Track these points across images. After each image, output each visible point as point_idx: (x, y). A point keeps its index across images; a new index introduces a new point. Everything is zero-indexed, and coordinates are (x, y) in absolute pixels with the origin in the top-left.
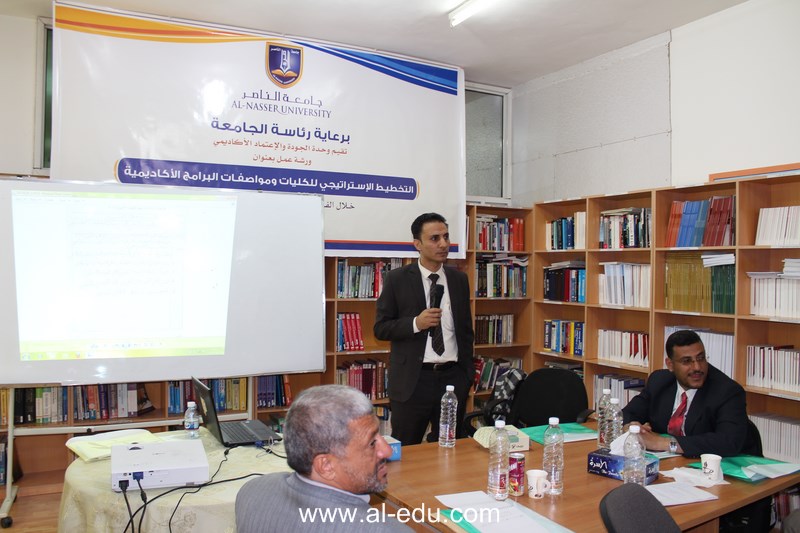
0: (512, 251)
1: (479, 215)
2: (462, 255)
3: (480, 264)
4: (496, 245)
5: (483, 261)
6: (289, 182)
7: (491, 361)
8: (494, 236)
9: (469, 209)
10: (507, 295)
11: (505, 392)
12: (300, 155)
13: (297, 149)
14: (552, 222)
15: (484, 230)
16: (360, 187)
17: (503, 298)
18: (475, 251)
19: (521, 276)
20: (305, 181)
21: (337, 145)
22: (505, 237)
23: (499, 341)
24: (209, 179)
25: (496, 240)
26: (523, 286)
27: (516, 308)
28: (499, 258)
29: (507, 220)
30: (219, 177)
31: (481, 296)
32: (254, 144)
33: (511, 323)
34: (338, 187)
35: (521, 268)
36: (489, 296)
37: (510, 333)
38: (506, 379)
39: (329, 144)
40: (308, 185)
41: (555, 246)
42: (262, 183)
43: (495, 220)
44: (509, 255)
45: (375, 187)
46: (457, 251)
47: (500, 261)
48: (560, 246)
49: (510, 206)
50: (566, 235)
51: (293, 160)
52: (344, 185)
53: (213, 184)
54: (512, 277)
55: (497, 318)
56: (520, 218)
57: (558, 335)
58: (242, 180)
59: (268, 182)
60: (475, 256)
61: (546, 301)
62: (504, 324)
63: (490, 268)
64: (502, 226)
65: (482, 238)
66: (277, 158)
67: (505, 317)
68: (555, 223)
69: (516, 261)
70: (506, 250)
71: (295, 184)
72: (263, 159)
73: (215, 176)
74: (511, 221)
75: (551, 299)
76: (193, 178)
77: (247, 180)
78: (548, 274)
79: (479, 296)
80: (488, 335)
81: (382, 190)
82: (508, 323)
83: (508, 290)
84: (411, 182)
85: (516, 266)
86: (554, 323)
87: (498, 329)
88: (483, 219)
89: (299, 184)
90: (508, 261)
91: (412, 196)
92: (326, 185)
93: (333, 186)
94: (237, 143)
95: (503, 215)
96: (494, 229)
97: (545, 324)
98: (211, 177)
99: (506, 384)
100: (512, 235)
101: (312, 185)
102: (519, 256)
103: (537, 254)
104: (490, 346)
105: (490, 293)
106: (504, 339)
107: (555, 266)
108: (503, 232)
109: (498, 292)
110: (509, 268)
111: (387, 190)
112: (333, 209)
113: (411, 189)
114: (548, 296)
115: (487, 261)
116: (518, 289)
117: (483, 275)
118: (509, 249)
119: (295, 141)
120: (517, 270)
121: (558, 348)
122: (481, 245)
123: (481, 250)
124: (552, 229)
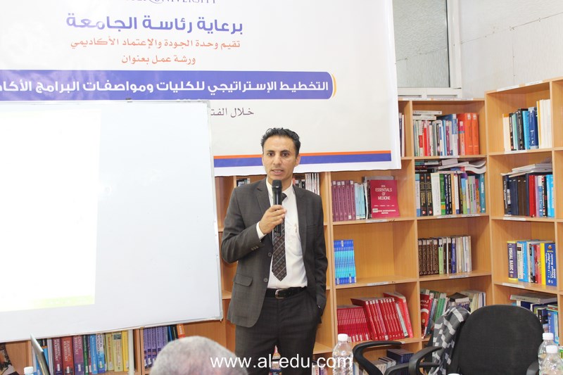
0: (463, 156)
1: (418, 112)
2: (396, 164)
3: (421, 174)
4: (442, 148)
5: (425, 170)
6: (169, 87)
7: (443, 296)
8: (439, 138)
9: (402, 106)
10: (460, 211)
11: (443, 338)
12: (180, 52)
13: (176, 45)
14: (510, 115)
15: (425, 130)
16: (260, 88)
17: (454, 215)
18: (413, 158)
19: (477, 186)
20: (188, 84)
21: (226, 37)
22: (454, 138)
23: (453, 270)
24: (68, 89)
25: (442, 142)
26: (480, 199)
27: (473, 228)
28: (446, 164)
29: (454, 116)
30: (81, 86)
31: (426, 215)
32: (121, 42)
33: (468, 247)
34: (231, 89)
35: (477, 176)
36: (436, 213)
37: (468, 260)
38: (445, 321)
39: (218, 37)
40: (193, 89)
41: (516, 146)
42: (135, 90)
43: (439, 118)
44: (460, 161)
45: (279, 86)
46: (390, 160)
47: (449, 169)
48: (522, 146)
49: (460, 98)
50: (528, 130)
51: (172, 59)
52: (238, 86)
53: (74, 96)
54: (465, 189)
55: (449, 241)
56: (472, 112)
57: (525, 260)
58: (110, 89)
59: (142, 89)
60: (413, 164)
61: (508, 217)
62: (459, 248)
63: (435, 178)
64: (448, 123)
65: (423, 142)
66: (153, 58)
67: (459, 239)
68: (514, 117)
69: (468, 167)
70: (455, 155)
71: (176, 89)
72: (135, 60)
73: (76, 85)
74: (460, 117)
75: (513, 214)
76: (48, 89)
77: (116, 88)
78: (509, 182)
79: (422, 215)
80: (438, 264)
81: (288, 89)
82: (463, 246)
83: (461, 205)
84: (324, 77)
85: (470, 173)
86: (519, 245)
87: (451, 256)
88: (423, 117)
89: (182, 89)
90: (459, 168)
91: (326, 95)
92: (216, 88)
93: (225, 88)
94: (99, 43)
95: (450, 110)
96: (438, 129)
97: (508, 246)
98: (71, 87)
99: (445, 327)
100: (462, 134)
101: (198, 89)
102: (474, 161)
103: (493, 157)
104: (442, 276)
105: (438, 211)
106: (459, 267)
107: (516, 171)
108: (450, 132)
109: (449, 210)
110: (461, 176)
111: (294, 89)
112: (226, 117)
113: (326, 86)
114: (510, 210)
115: (430, 170)
116: (474, 203)
117: (426, 188)
118: (459, 153)
119: (174, 35)
120: (472, 179)
121: (526, 276)
122: (422, 150)
123: (421, 156)
124: (511, 124)
